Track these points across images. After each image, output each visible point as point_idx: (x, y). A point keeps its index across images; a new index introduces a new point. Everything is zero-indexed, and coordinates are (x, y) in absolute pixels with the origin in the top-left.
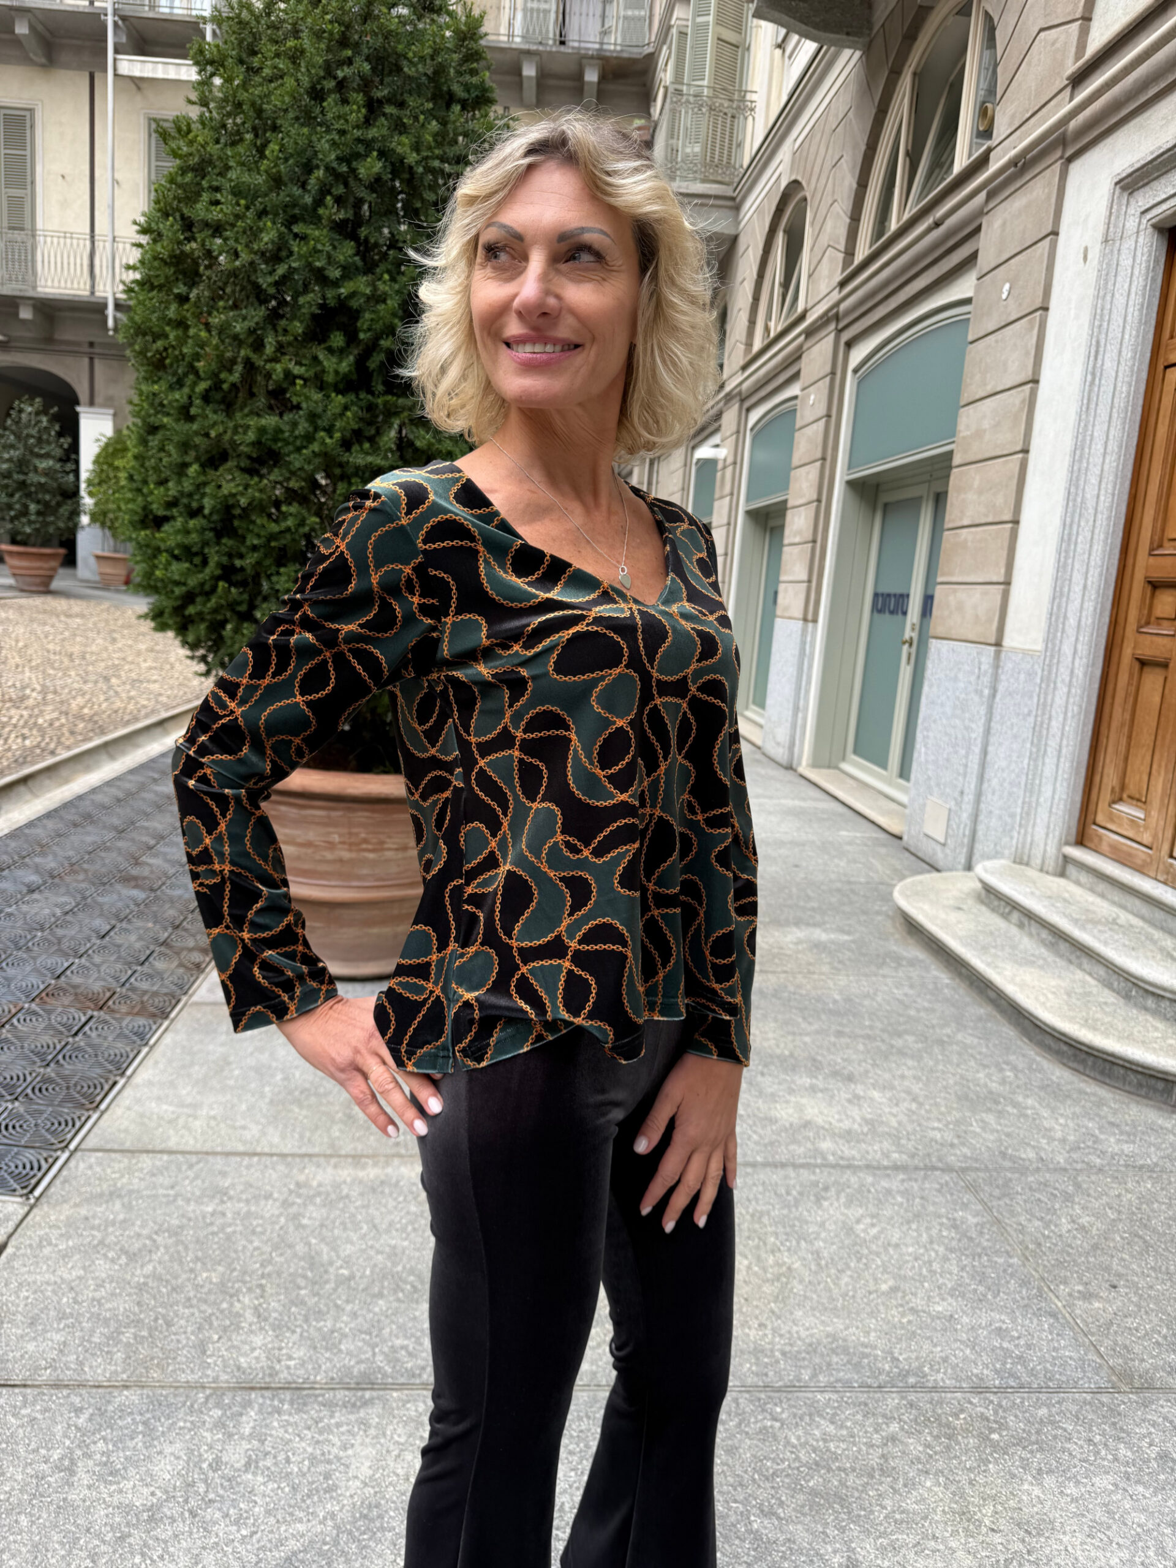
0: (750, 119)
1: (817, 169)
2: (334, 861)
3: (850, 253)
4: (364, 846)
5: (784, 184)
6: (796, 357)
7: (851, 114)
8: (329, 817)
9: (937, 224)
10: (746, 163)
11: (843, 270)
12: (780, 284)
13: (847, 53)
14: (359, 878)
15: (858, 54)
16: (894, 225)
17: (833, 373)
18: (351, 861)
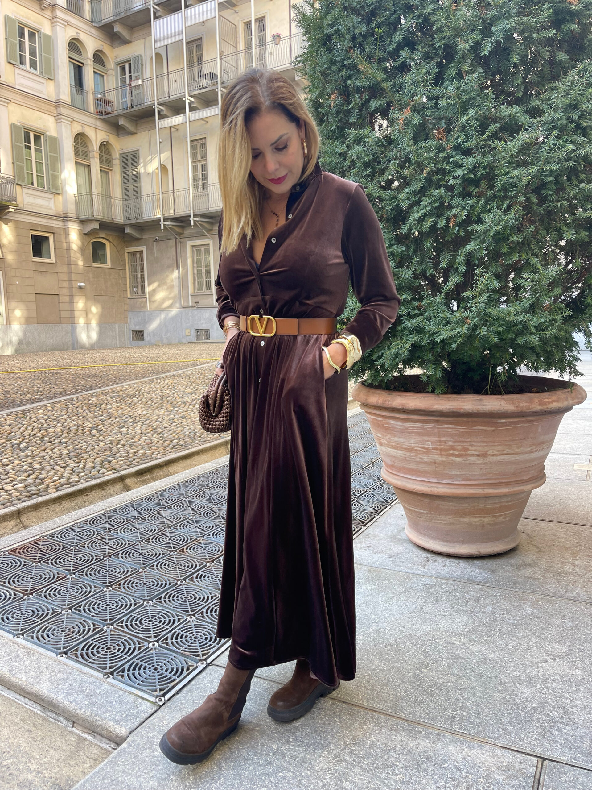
2: (430, 463)
4: (451, 452)
8: (423, 428)
14: (451, 477)
18: (442, 463)
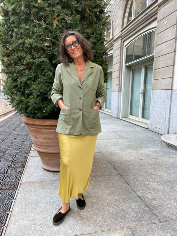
3: (123, 25)
6: (112, 46)
9: (146, 14)
16: (133, 19)
17: (121, 47)
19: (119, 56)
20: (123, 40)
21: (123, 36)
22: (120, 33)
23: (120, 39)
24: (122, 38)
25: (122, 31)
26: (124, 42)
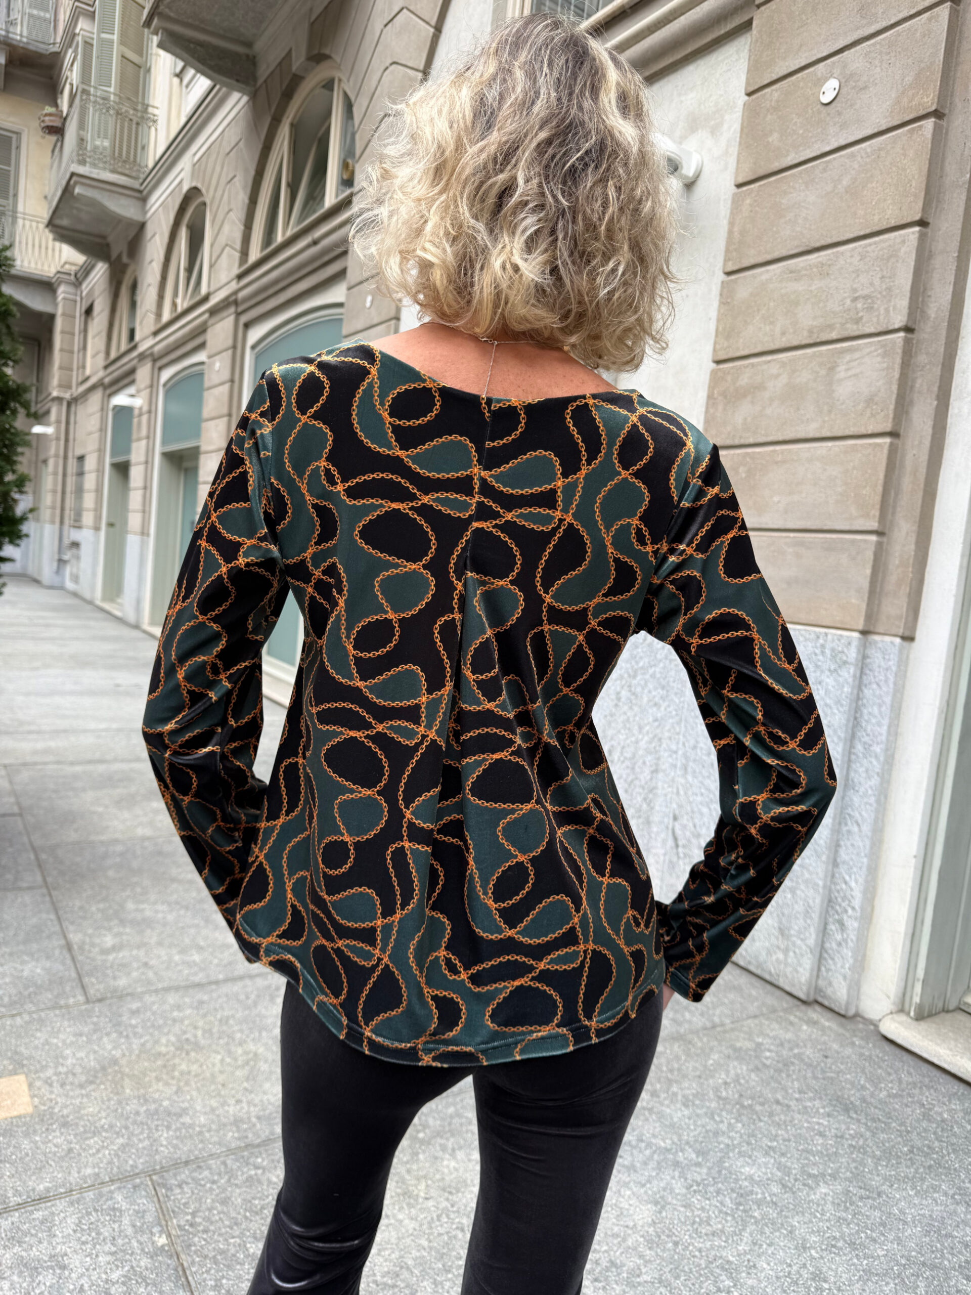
0: (153, 129)
1: (214, 182)
3: (245, 253)
5: (185, 188)
6: (202, 330)
7: (241, 144)
9: (315, 243)
10: (151, 164)
11: (241, 265)
12: (185, 269)
13: (236, 96)
15: (245, 99)
16: (280, 238)
17: (234, 347)
19: (226, 387)
20: (244, 319)
21: (246, 299)
22: (234, 286)
23: (232, 309)
24: (240, 309)
25: (240, 277)
26: (247, 326)
